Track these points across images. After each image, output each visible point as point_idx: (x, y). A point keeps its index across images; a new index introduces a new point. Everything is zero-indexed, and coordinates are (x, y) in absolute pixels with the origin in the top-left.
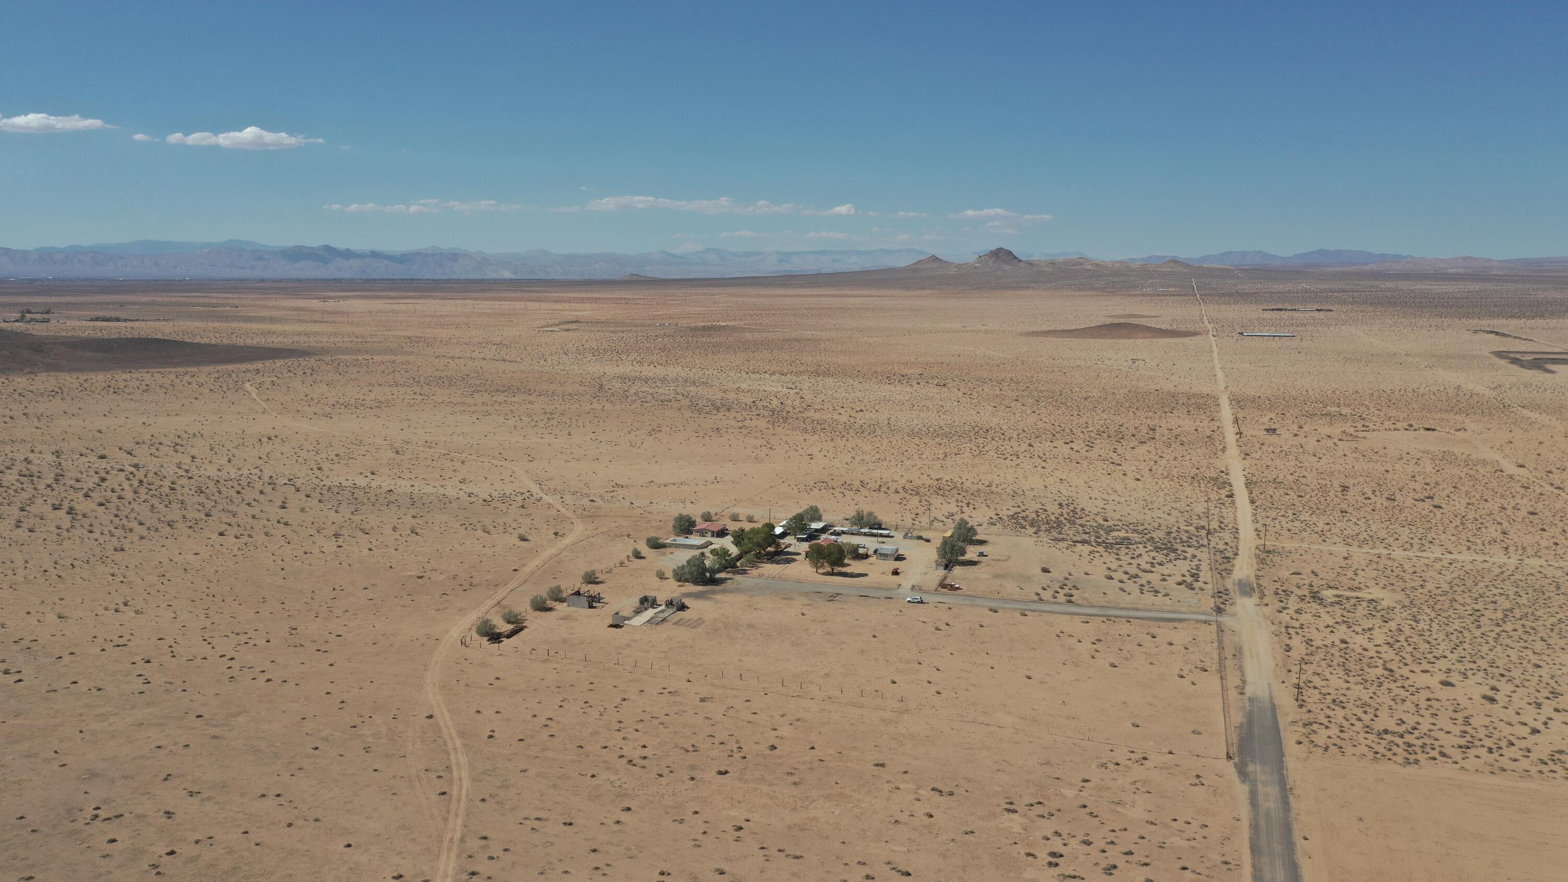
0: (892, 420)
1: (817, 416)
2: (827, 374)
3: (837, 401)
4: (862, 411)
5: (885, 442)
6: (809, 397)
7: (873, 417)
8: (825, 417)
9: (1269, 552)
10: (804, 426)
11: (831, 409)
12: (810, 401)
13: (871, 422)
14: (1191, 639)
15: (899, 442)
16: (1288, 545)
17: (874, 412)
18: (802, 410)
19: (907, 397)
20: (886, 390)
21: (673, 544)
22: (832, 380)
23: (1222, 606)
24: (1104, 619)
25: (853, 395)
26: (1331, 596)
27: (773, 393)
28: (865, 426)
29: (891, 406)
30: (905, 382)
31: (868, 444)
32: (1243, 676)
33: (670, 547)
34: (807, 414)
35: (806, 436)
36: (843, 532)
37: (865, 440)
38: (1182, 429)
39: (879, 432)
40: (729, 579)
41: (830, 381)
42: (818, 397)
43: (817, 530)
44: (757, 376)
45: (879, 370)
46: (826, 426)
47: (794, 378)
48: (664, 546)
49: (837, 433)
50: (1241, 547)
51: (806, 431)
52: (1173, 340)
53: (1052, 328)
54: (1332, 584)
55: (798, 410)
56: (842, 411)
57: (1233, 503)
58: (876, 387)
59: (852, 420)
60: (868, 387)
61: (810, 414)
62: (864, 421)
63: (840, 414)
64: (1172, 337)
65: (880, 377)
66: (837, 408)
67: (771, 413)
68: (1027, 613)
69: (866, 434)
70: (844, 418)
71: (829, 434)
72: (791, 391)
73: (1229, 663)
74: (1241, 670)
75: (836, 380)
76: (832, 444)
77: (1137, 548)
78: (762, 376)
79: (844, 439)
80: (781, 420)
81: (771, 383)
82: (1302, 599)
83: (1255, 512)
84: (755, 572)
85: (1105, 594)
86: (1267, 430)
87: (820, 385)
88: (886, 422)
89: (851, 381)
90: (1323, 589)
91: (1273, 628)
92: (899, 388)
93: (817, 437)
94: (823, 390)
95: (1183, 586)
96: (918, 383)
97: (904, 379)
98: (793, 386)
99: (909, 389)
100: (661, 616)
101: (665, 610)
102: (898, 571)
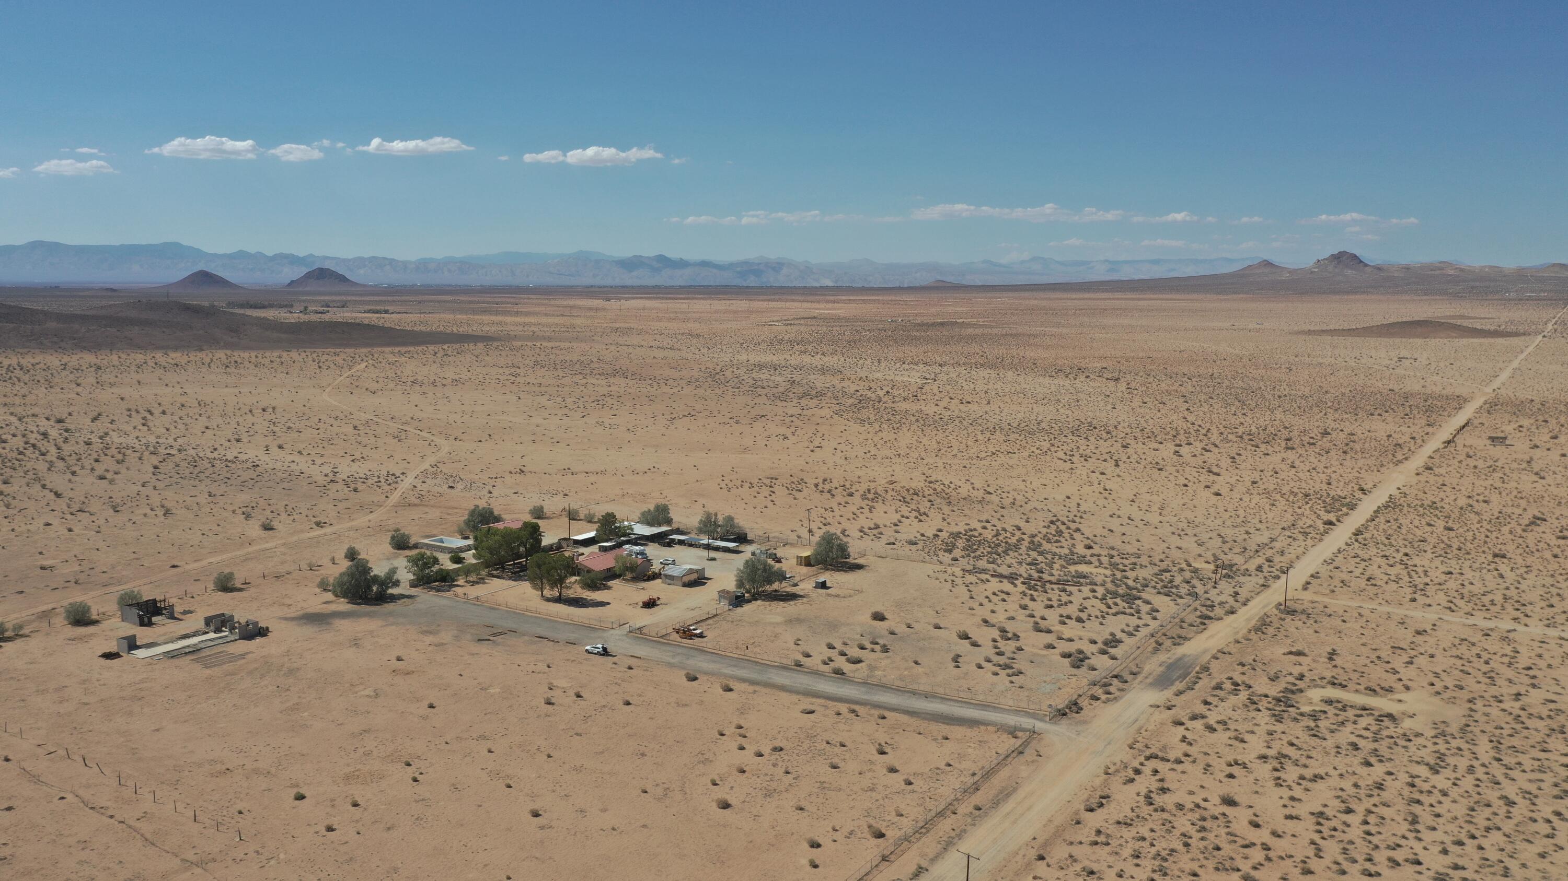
9: (1294, 612)
14: (942, 766)
16: (1341, 602)
23: (1086, 703)
24: (843, 708)
26: (1316, 701)
32: (933, 860)
36: (681, 542)
43: (642, 538)
48: (415, 547)
50: (1255, 601)
54: (1344, 678)
57: (1326, 532)
61: (903, 404)
68: (732, 684)
72: (921, 382)
73: (950, 821)
74: (953, 841)
80: (855, 410)
82: (1253, 701)
83: (1346, 548)
85: (916, 663)
90: (1316, 686)
91: (1123, 757)
95: (1066, 661)
100: (202, 645)
101: (226, 636)
102: (658, 602)
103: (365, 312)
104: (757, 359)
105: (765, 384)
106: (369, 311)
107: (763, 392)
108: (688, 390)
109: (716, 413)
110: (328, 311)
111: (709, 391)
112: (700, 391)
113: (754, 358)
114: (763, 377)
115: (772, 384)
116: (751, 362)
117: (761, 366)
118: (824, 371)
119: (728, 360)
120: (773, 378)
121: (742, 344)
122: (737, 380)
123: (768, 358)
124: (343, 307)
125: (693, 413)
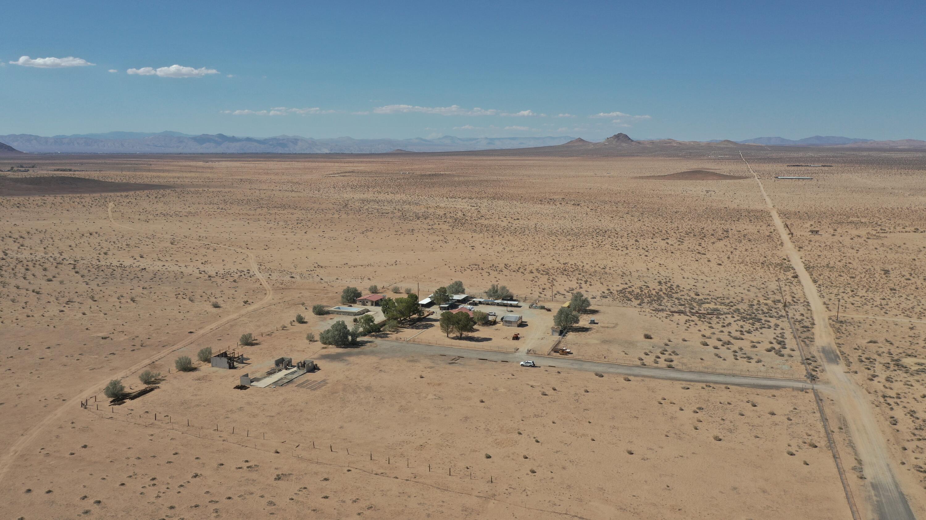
0: (538, 225)
1: (486, 222)
2: (501, 198)
3: (502, 213)
4: (518, 219)
5: (530, 238)
6: (483, 211)
7: (525, 223)
8: (491, 223)
9: (841, 322)
10: (475, 228)
11: (497, 218)
12: (484, 213)
13: (523, 226)
14: (792, 409)
15: (541, 238)
16: (857, 317)
17: (527, 220)
18: (476, 219)
19: (551, 212)
20: (538, 207)
21: (335, 311)
22: (503, 202)
23: (814, 373)
25: (515, 210)
26: (913, 364)
27: (460, 209)
28: (518, 228)
29: (540, 217)
30: (552, 203)
31: (518, 240)
33: (332, 313)
34: (479, 221)
35: (474, 234)
36: (480, 303)
37: (516, 237)
38: (748, 231)
39: (527, 232)
40: (370, 342)
41: (501, 202)
42: (490, 211)
43: (459, 301)
44: (454, 199)
45: (535, 196)
46: (491, 228)
47: (478, 201)
48: (328, 313)
49: (497, 233)
50: (815, 317)
51: (475, 231)
52: (731, 181)
53: (652, 175)
54: (909, 352)
55: (474, 218)
56: (504, 219)
57: (799, 282)
58: (531, 205)
59: (510, 225)
60: (526, 205)
61: (482, 221)
62: (518, 225)
63: (502, 221)
64: (731, 179)
65: (535, 200)
66: (501, 217)
67: (454, 221)
68: (630, 378)
69: (518, 233)
70: (504, 224)
71: (491, 234)
72: (473, 208)
73: (837, 437)
74: (851, 445)
75: (506, 202)
76: (492, 239)
77: (726, 317)
78: (456, 200)
79: (501, 237)
80: (460, 225)
81: (461, 204)
82: (887, 366)
83: (819, 289)
84: (394, 336)
86: (812, 232)
87: (494, 204)
88: (534, 226)
89: (515, 202)
91: (872, 397)
92: (547, 206)
93: (481, 235)
94: (495, 208)
95: (773, 353)
96: (561, 204)
97: (551, 201)
98: (475, 205)
99: (554, 207)
100: (290, 377)
101: (295, 372)
102: (519, 336)
103: (55, 170)
106: (58, 170)
110: (28, 170)
118: (409, 203)
124: (33, 167)
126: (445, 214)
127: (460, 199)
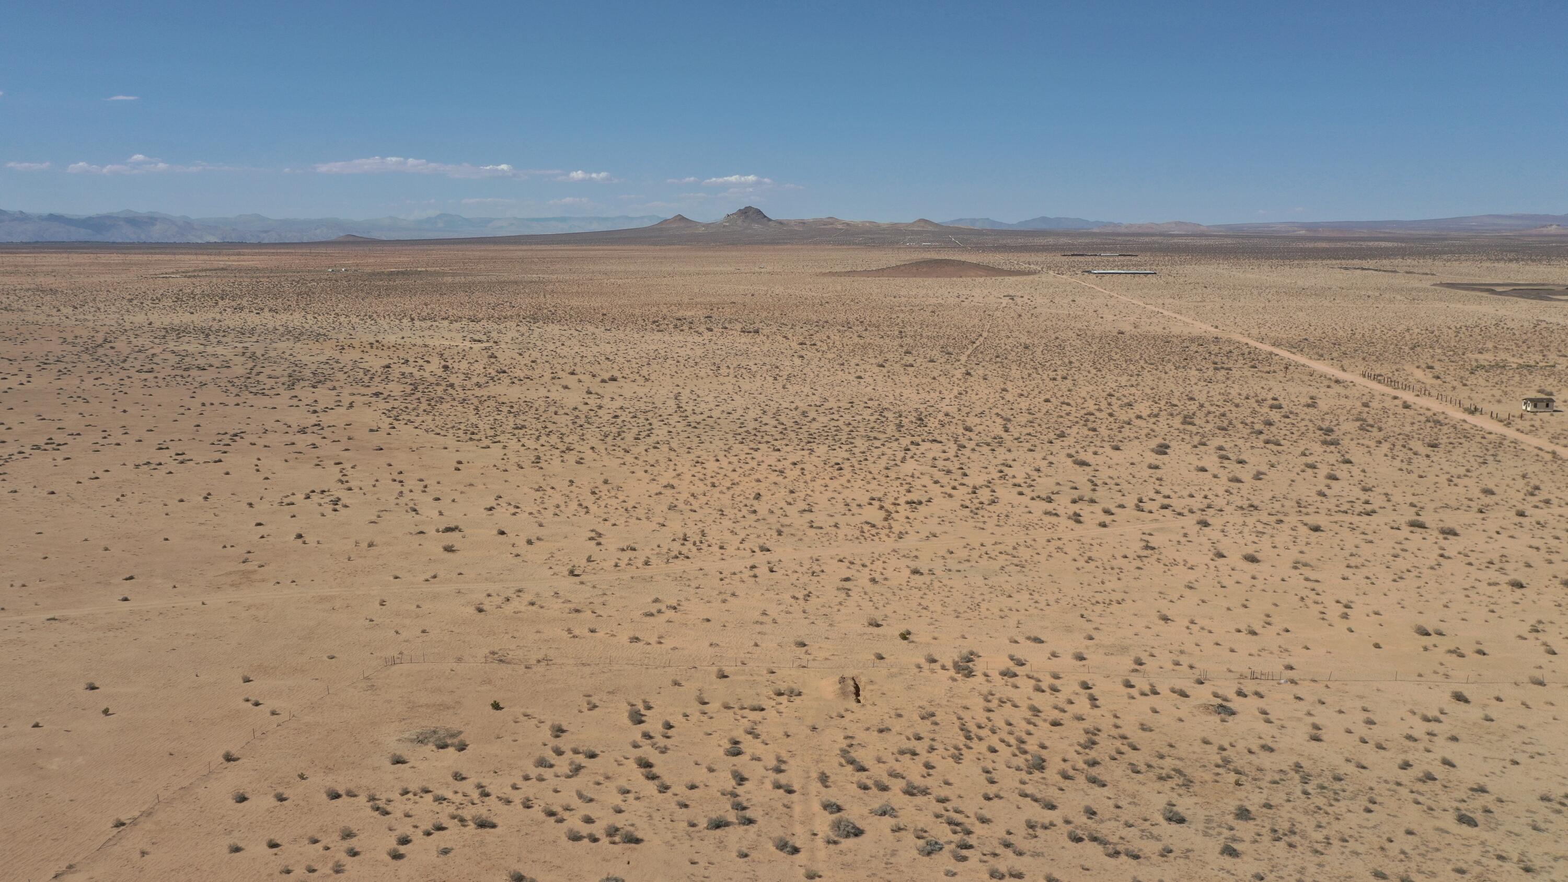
0: (684, 398)
1: (514, 393)
2: (551, 318)
3: (562, 361)
4: (613, 379)
5: (685, 463)
6: (506, 355)
7: (641, 392)
8: (532, 395)
10: (474, 419)
11: (548, 376)
12: (508, 362)
13: (638, 405)
15: (724, 462)
17: (641, 381)
18: (482, 380)
19: (699, 352)
20: (653, 341)
22: (558, 327)
25: (595, 350)
27: (438, 350)
28: (625, 416)
29: (674, 369)
30: (685, 327)
31: (640, 473)
34: (493, 389)
35: (469, 451)
37: (629, 458)
39: (661, 433)
41: (553, 329)
42: (526, 355)
44: (429, 323)
45: (637, 312)
46: (529, 419)
47: (491, 325)
49: (554, 439)
51: (472, 434)
55: (475, 380)
56: (571, 381)
58: (636, 335)
59: (593, 401)
60: (622, 336)
61: (502, 390)
62: (619, 402)
63: (566, 387)
65: (640, 322)
66: (560, 374)
67: (409, 389)
69: (629, 437)
70: (573, 398)
71: (531, 444)
72: (477, 346)
75: (566, 327)
76: (535, 476)
78: (435, 324)
79: (571, 458)
80: (424, 406)
81: (447, 335)
87: (536, 334)
88: (672, 403)
89: (591, 329)
92: (678, 337)
93: (496, 450)
94: (539, 343)
96: (710, 330)
97: (680, 323)
98: (484, 338)
99: (698, 339)
104: (166, 321)
105: (202, 362)
107: (206, 376)
108: (40, 381)
109: (117, 436)
111: (89, 382)
112: (70, 383)
113: (161, 319)
114: (191, 348)
115: (216, 363)
116: (157, 324)
117: (180, 332)
118: (298, 335)
119: (113, 322)
120: (210, 350)
121: (130, 300)
122: (142, 356)
123: (182, 318)
125: (59, 438)
126: (388, 367)
127: (446, 323)
